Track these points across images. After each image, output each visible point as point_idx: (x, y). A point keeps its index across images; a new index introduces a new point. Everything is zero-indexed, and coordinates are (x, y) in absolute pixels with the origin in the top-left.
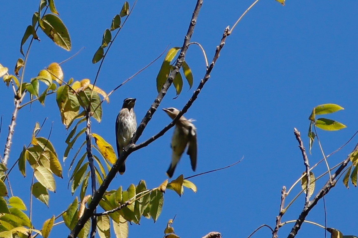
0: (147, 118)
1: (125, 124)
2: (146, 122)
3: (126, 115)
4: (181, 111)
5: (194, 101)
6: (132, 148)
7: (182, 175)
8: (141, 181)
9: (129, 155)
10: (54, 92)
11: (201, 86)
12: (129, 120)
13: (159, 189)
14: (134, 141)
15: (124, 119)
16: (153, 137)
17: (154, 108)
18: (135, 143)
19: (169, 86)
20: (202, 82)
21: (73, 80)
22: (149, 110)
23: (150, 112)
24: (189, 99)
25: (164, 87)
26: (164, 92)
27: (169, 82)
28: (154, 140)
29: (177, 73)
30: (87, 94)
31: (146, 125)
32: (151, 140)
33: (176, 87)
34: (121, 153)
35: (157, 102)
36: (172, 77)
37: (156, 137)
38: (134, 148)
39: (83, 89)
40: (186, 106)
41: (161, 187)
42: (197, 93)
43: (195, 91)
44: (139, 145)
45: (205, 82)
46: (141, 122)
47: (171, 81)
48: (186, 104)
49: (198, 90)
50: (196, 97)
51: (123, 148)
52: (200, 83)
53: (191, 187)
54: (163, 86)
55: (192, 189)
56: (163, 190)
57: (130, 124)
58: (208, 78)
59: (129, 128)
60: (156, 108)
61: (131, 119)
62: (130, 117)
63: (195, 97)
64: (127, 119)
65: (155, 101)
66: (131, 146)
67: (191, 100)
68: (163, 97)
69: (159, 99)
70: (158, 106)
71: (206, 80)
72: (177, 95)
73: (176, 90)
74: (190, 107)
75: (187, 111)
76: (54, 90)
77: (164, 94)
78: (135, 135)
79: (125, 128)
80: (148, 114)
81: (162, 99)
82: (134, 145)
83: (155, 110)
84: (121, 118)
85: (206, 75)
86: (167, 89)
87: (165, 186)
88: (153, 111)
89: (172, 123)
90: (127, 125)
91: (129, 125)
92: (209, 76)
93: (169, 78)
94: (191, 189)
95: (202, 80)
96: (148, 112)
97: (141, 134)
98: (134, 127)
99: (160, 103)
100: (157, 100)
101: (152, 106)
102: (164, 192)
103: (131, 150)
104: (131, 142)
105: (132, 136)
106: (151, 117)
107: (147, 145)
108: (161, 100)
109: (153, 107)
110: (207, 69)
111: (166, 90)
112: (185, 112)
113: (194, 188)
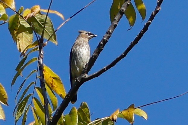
0: (99, 49)
1: (79, 54)
2: (98, 54)
3: (81, 46)
4: (133, 42)
5: (145, 33)
6: (84, 78)
7: (133, 104)
8: (82, 103)
9: (81, 85)
10: (6, 23)
11: (152, 18)
12: (84, 50)
13: (111, 118)
14: (86, 71)
15: (79, 49)
16: (105, 67)
17: (106, 39)
18: (87, 74)
19: (121, 18)
20: (153, 14)
21: (23, 8)
22: (101, 41)
23: (102, 43)
24: (141, 30)
25: (116, 19)
26: (115, 24)
27: (120, 14)
28: (106, 70)
29: (128, 5)
30: (38, 19)
31: (98, 56)
32: (103, 71)
33: (128, 18)
34: (73, 83)
35: (108, 33)
36: (123, 9)
37: (108, 68)
38: (86, 78)
39: (34, 14)
40: (137, 37)
41: (113, 116)
42: (148, 24)
43: (146, 23)
44: (91, 75)
45: (155, 14)
46: (94, 53)
47: (122, 13)
48: (138, 36)
49: (149, 22)
50: (147, 29)
51: (76, 78)
52: (151, 15)
53: (142, 115)
54: (114, 18)
55: (143, 116)
56: (114, 119)
57: (84, 53)
58: (159, 10)
59: (82, 57)
60: (108, 39)
61: (85, 49)
62: (85, 47)
63: (145, 29)
64: (81, 48)
65: (107, 32)
66: (83, 76)
67: (142, 31)
68: (114, 29)
69: (110, 31)
70: (109, 37)
71: (157, 12)
72: (130, 26)
73: (129, 22)
74: (141, 38)
75: (138, 42)
76: (6, 20)
77: (115, 26)
78: (88, 66)
79: (79, 57)
80: (100, 45)
81: (114, 30)
82: (86, 75)
83: (107, 41)
84: (76, 48)
85: (156, 7)
86: (119, 20)
87: (116, 115)
88: (105, 42)
89: (123, 54)
90: (81, 55)
91: (83, 55)
92: (160, 8)
93: (121, 10)
94: (141, 116)
95: (153, 12)
96: (100, 43)
97: (93, 65)
98: (88, 58)
99: (111, 34)
100: (109, 31)
101: (104, 37)
102: (115, 121)
103: (84, 80)
104: (83, 72)
105: (85, 66)
106: (103, 48)
107: (99, 76)
108: (112, 32)
109: (104, 39)
110: (158, 2)
111: (118, 22)
112: (137, 43)
113: (145, 116)
